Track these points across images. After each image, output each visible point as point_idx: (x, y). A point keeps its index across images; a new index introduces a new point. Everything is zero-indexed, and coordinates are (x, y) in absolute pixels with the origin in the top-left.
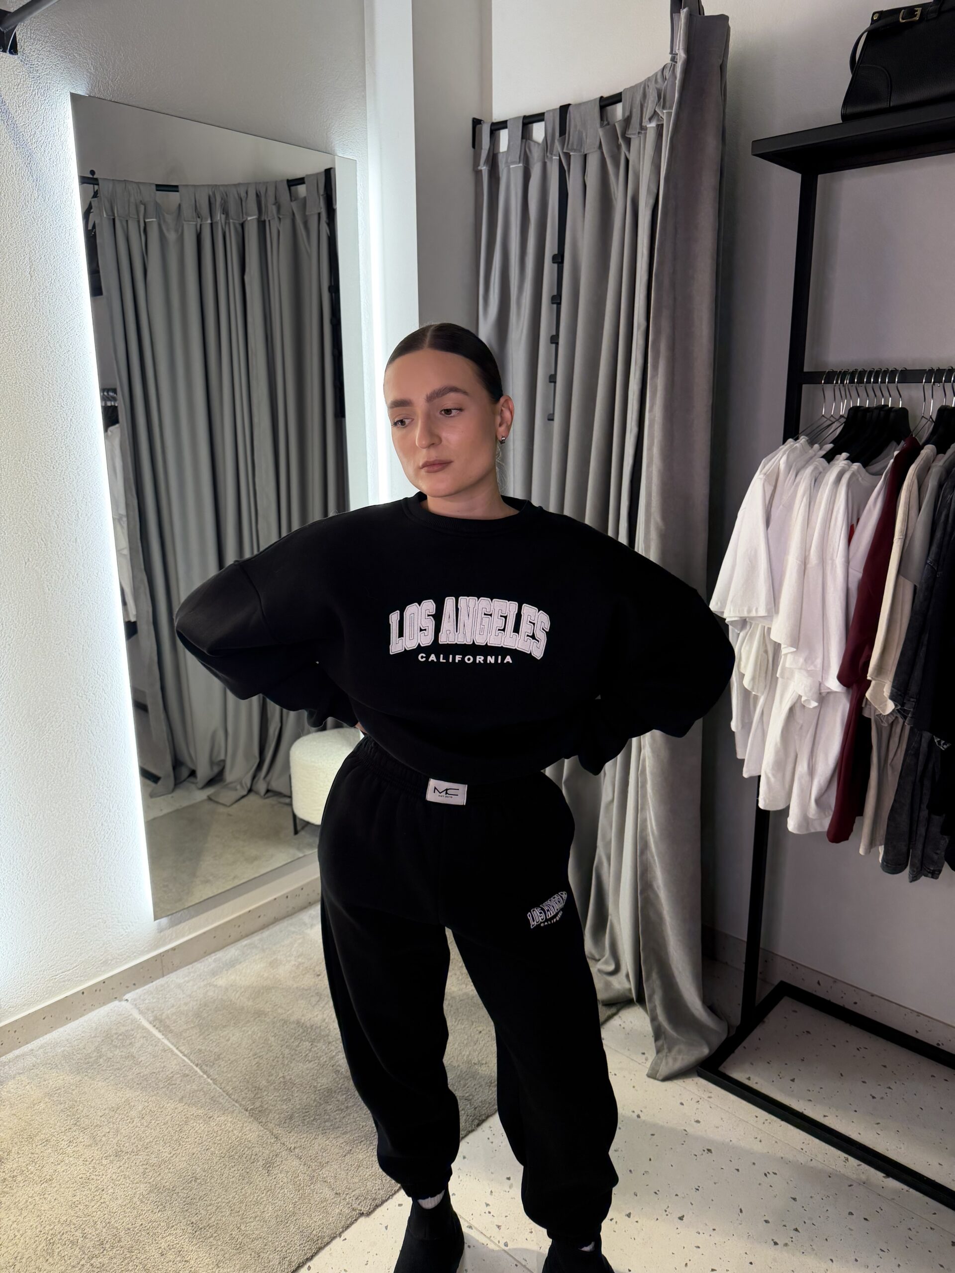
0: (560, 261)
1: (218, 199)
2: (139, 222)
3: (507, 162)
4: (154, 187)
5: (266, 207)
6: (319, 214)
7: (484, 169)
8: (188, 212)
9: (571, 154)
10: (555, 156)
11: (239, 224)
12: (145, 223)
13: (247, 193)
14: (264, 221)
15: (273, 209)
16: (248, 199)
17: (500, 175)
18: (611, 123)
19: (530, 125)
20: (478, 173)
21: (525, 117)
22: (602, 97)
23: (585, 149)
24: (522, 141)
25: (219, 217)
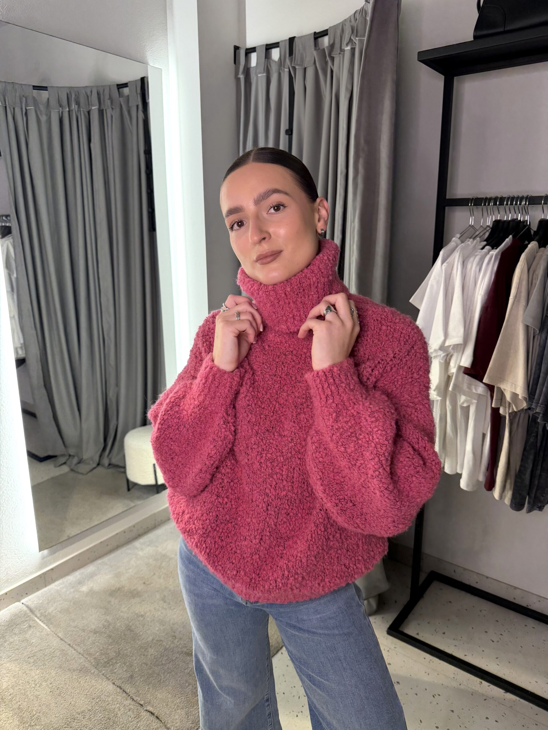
0: (290, 133)
1: (73, 96)
2: (22, 109)
3: (256, 72)
4: (32, 87)
5: (104, 101)
6: (137, 106)
7: (242, 77)
8: (53, 102)
9: (297, 67)
10: (287, 69)
11: (87, 112)
12: (26, 109)
13: (91, 92)
14: (103, 110)
15: (108, 102)
16: (92, 96)
17: (252, 81)
18: (321, 48)
19: (270, 50)
20: (238, 80)
21: (267, 45)
22: (315, 33)
23: (305, 65)
24: (265, 60)
25: (74, 106)
